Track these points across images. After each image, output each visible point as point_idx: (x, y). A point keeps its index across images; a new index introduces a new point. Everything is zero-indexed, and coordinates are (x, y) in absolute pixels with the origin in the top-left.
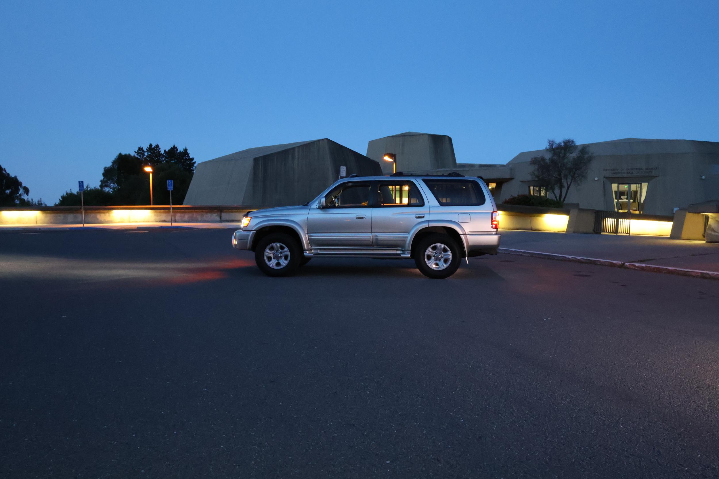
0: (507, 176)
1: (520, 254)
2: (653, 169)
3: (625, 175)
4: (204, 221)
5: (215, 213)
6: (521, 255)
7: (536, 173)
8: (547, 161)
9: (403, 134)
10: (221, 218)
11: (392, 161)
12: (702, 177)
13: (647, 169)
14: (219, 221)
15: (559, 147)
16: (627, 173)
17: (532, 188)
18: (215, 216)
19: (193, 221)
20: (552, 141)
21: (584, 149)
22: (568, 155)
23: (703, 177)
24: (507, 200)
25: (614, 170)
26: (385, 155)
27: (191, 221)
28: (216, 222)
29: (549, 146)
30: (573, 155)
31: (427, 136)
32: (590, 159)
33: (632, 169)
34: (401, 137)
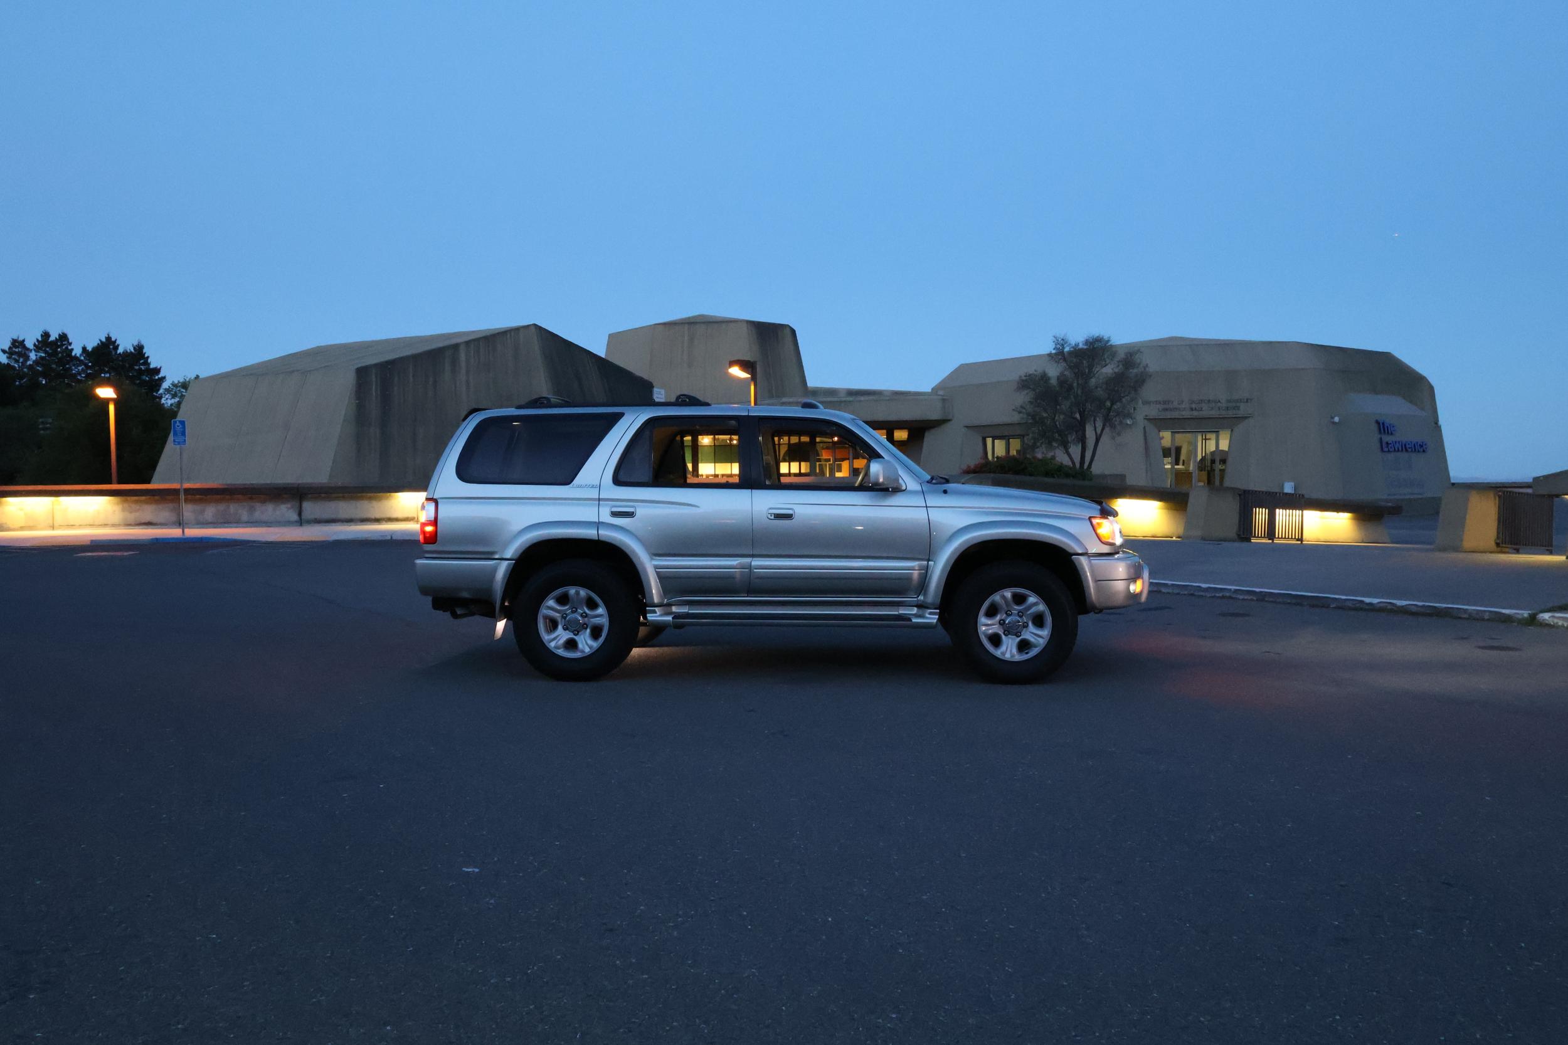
0: (935, 416)
1: (1228, 594)
2: (1240, 401)
3: (1187, 414)
4: (256, 522)
5: (283, 503)
6: (1230, 597)
7: (1030, 408)
8: (1054, 382)
9: (689, 318)
10: (300, 514)
11: (747, 378)
12: (1333, 418)
13: (1229, 401)
14: (296, 522)
15: (1077, 353)
16: (1192, 409)
17: (989, 441)
18: (286, 511)
19: (228, 523)
20: (1063, 340)
21: (1130, 357)
22: (1097, 369)
23: (1337, 419)
24: (972, 467)
25: (1165, 402)
26: (732, 363)
27: (221, 523)
28: (288, 523)
29: (1054, 349)
30: (1108, 370)
31: (744, 327)
32: (1140, 381)
33: (1202, 401)
34: (686, 327)
